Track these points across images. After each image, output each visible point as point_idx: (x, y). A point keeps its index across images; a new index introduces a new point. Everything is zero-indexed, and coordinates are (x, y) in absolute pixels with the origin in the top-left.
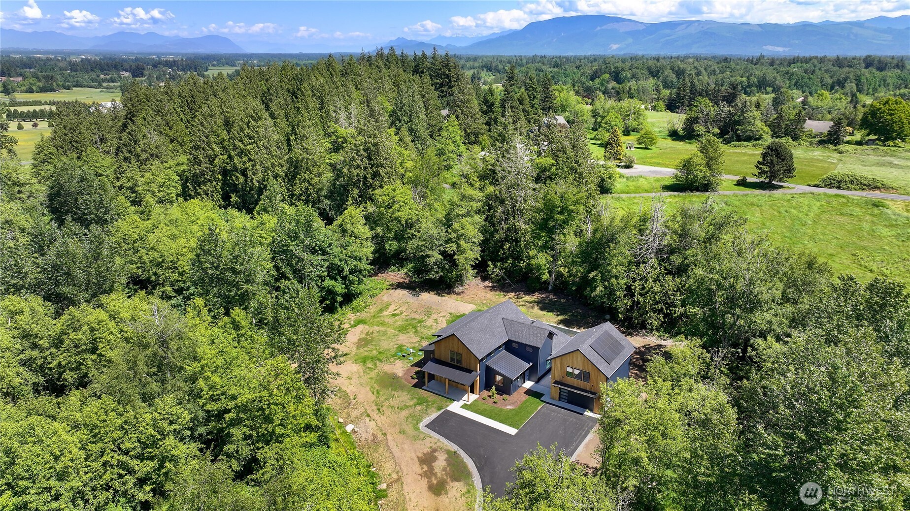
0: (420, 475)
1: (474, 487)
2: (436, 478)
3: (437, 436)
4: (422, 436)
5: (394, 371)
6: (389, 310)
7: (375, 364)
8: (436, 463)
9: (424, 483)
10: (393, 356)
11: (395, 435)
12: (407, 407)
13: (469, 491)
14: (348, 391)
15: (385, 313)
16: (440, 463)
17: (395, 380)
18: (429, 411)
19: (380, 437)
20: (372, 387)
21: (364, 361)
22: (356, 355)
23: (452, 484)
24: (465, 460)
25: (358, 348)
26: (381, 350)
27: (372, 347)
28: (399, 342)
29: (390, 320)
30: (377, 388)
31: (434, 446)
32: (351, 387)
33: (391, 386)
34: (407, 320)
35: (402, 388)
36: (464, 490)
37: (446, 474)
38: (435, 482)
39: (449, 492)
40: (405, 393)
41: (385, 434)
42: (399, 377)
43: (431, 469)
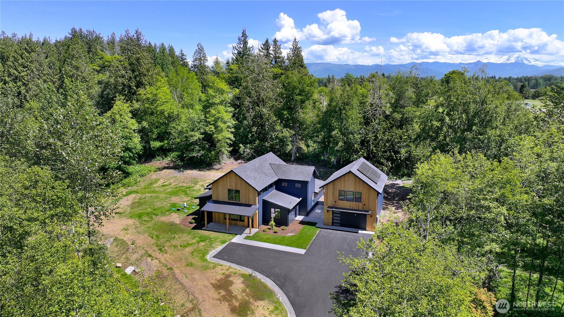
0: (219, 300)
1: (280, 303)
2: (237, 300)
3: (228, 264)
4: (212, 266)
5: (171, 220)
6: (158, 183)
7: (151, 218)
8: (232, 287)
9: (225, 306)
10: (168, 211)
11: (182, 269)
12: (190, 245)
13: (276, 308)
14: (125, 239)
15: (155, 185)
16: (238, 286)
17: (173, 227)
18: (214, 245)
19: (166, 272)
20: (150, 233)
21: (140, 216)
22: (130, 213)
23: (256, 304)
24: (263, 280)
25: (131, 208)
26: (156, 208)
27: (146, 206)
28: (172, 202)
29: (161, 189)
30: (156, 233)
31: (227, 273)
32: (129, 236)
33: (170, 230)
34: (177, 188)
35: (182, 231)
36: (271, 308)
37: (247, 295)
38: (237, 304)
39: (256, 312)
40: (185, 235)
41: (171, 269)
42: (177, 224)
43: (229, 293)
